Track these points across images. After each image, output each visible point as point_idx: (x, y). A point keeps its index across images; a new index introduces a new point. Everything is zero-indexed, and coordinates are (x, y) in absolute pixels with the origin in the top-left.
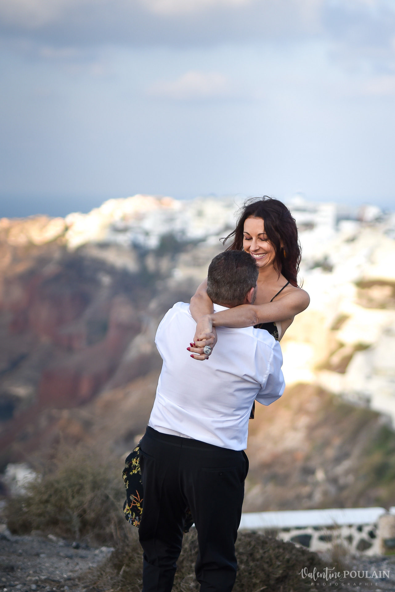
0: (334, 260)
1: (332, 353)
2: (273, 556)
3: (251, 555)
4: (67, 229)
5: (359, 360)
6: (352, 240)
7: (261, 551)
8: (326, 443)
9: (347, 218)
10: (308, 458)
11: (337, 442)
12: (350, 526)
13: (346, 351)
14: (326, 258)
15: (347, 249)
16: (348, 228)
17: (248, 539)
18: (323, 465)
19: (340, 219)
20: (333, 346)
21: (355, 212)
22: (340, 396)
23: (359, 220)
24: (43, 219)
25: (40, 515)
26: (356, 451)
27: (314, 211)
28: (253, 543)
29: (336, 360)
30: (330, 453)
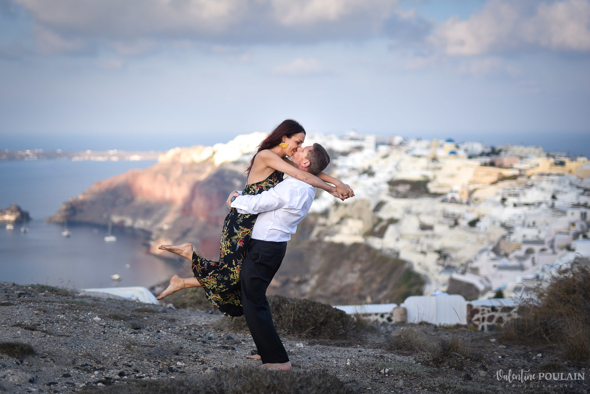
0: (375, 168)
1: (375, 225)
2: (318, 310)
3: (306, 309)
4: (214, 153)
5: (391, 229)
6: (386, 156)
7: (312, 308)
8: (372, 280)
9: (383, 144)
10: (361, 289)
11: (379, 279)
12: (376, 314)
13: (383, 224)
14: (370, 168)
15: (382, 162)
16: (383, 149)
17: (305, 301)
18: (370, 294)
19: (378, 144)
20: (376, 221)
21: (387, 140)
22: (381, 251)
23: (390, 144)
24: (200, 147)
25: (192, 298)
26: (391, 285)
27: (363, 140)
28: (307, 303)
29: (377, 229)
30: (375, 286)
